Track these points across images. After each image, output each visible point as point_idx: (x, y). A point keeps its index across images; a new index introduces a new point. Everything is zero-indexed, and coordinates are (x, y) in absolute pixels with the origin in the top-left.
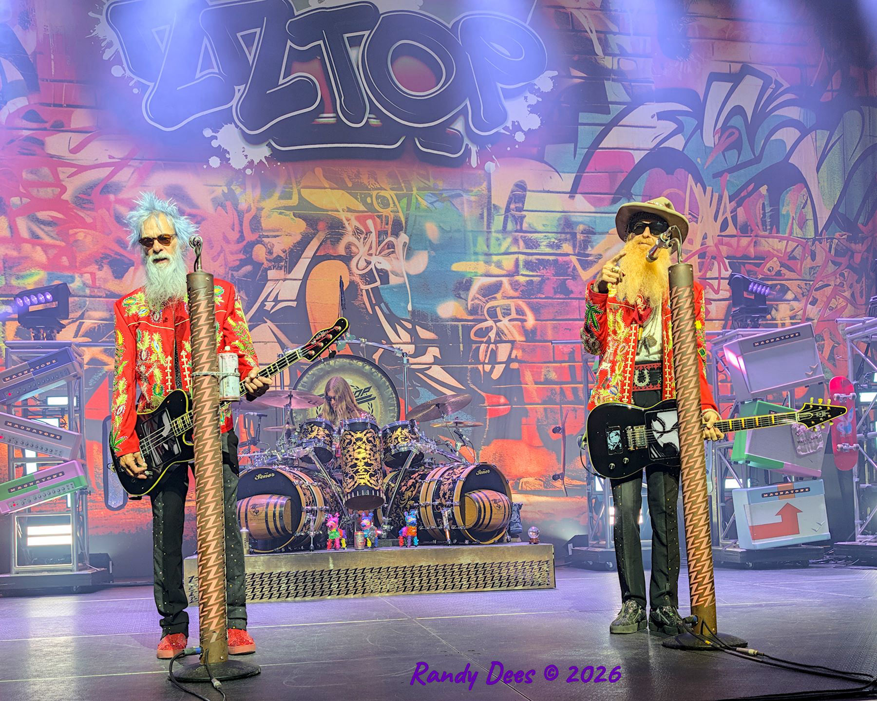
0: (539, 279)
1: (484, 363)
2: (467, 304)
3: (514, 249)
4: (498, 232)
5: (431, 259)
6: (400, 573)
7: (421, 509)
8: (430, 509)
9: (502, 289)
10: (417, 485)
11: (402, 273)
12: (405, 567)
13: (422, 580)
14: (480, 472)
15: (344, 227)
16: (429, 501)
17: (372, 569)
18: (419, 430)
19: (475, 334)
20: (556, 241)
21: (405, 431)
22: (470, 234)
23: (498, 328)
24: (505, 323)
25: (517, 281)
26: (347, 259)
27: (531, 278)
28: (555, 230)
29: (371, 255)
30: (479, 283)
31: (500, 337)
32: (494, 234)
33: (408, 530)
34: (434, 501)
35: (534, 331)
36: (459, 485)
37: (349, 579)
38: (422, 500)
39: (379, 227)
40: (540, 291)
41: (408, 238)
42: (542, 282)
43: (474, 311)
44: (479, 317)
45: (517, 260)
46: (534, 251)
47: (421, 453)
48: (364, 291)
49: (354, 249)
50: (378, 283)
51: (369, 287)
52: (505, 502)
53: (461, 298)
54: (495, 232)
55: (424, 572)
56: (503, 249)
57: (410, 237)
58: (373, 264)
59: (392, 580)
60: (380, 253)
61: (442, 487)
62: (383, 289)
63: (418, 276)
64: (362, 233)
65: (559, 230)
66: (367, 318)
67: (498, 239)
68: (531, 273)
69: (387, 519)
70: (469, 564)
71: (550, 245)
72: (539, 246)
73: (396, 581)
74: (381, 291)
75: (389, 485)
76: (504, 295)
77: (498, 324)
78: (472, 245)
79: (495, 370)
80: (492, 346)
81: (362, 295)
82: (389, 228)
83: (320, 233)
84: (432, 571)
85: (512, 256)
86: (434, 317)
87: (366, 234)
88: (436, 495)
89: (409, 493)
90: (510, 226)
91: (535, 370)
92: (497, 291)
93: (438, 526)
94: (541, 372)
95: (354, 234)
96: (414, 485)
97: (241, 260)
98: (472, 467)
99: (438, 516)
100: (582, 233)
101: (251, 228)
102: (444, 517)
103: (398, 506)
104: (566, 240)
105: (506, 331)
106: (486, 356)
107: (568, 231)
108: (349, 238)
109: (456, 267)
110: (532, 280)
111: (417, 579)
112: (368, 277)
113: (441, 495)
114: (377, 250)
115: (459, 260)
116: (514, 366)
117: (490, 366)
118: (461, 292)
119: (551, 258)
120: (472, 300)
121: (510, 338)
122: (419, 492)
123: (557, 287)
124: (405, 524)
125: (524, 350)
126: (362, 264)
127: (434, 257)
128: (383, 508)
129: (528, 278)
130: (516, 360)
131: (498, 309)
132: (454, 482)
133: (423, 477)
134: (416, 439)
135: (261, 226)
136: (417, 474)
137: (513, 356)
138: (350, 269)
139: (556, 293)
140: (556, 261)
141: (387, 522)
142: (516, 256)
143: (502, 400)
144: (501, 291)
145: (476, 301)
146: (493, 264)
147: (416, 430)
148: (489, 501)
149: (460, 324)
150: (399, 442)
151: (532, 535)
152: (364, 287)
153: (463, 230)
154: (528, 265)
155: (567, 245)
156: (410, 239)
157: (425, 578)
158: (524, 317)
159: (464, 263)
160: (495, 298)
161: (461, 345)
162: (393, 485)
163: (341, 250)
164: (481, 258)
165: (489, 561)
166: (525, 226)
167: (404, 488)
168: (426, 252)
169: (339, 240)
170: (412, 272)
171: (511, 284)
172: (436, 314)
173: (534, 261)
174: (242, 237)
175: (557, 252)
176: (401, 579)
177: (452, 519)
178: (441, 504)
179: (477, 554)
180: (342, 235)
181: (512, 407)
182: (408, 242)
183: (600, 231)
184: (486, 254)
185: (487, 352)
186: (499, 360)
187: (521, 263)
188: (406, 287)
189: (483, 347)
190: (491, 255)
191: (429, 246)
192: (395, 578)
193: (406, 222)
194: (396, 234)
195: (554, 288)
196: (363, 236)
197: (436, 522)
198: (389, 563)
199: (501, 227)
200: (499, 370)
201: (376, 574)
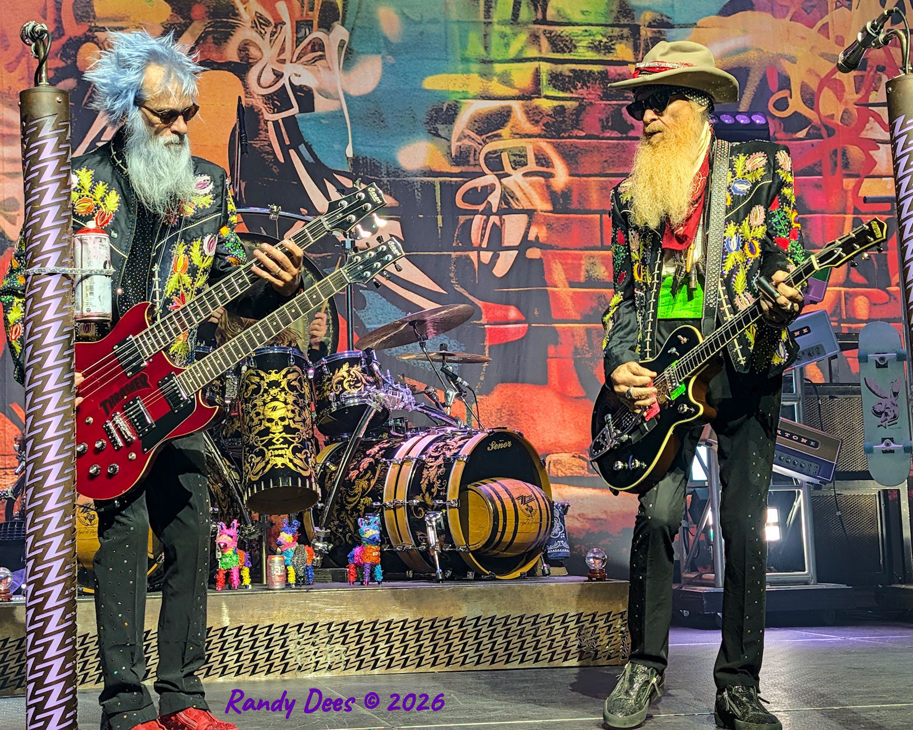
0: (575, 104)
1: (479, 249)
2: (449, 147)
3: (532, 52)
4: (503, 23)
5: (388, 70)
6: (352, 633)
7: (386, 513)
8: (402, 513)
9: (511, 120)
10: (379, 468)
11: (337, 93)
12: (361, 623)
13: (391, 647)
14: (494, 446)
15: (237, 15)
16: (402, 497)
17: (300, 626)
18: (380, 367)
19: (464, 199)
20: (605, 40)
21: (356, 370)
22: (455, 27)
23: (504, 188)
24: (516, 180)
25: (537, 108)
26: (241, 69)
27: (562, 103)
28: (602, 20)
29: (283, 62)
30: (470, 110)
31: (507, 203)
32: (496, 27)
33: (363, 552)
34: (409, 498)
35: (566, 194)
36: (458, 469)
37: (257, 644)
38: (387, 498)
39: (297, 15)
40: (576, 124)
41: (347, 33)
42: (581, 109)
43: (462, 158)
44: (471, 169)
45: (537, 72)
46: (566, 56)
47: (385, 409)
48: (270, 124)
49: (253, 51)
50: (295, 110)
51: (279, 117)
52: (541, 500)
53: (439, 136)
54: (499, 23)
55: (396, 632)
56: (512, 53)
57: (352, 31)
58: (286, 77)
59: (338, 647)
60: (299, 58)
61: (425, 472)
62: (303, 120)
63: (365, 98)
64: (267, 23)
65: (610, 22)
66: (275, 170)
67: (503, 36)
68: (561, 94)
69: (322, 532)
70: (479, 618)
71: (595, 47)
72: (575, 47)
73: (344, 648)
74: (300, 124)
75: (325, 467)
76: (515, 130)
77: (503, 180)
78: (458, 45)
79: (499, 261)
80: (494, 219)
81: (267, 131)
82: (315, 16)
83: (195, 24)
84: (411, 631)
85: (528, 64)
86: (392, 169)
87: (276, 27)
88: (414, 488)
89: (363, 483)
90: (525, 13)
91: (570, 261)
92: (502, 125)
93: (418, 544)
94: (580, 265)
95: (254, 26)
96: (372, 468)
97: (57, 69)
98: (480, 436)
99: (418, 526)
100: (650, 26)
101: (76, 15)
102: (429, 529)
103: (343, 507)
104: (622, 37)
105: (518, 194)
106: (483, 235)
107: (626, 22)
108: (245, 33)
109: (432, 83)
110: (562, 106)
111: (382, 645)
112: (279, 100)
113: (424, 487)
114: (293, 54)
115: (436, 71)
116: (534, 253)
117: (491, 253)
118: (439, 126)
119: (596, 68)
120: (459, 140)
121: (526, 205)
122: (381, 481)
123: (607, 118)
124: (357, 541)
125: (550, 227)
126: (268, 77)
127: (393, 65)
128: (315, 509)
129: (556, 103)
130: (536, 243)
131: (505, 156)
132: (448, 464)
133: (390, 453)
134: (376, 382)
135: (93, 11)
136: (376, 448)
137: (531, 237)
138: (245, 86)
139: (604, 128)
140: (604, 76)
141: (322, 536)
142: (536, 64)
143: (513, 313)
144: (510, 125)
145: (467, 142)
146: (495, 78)
147: (376, 367)
148: (513, 500)
149: (437, 180)
150: (344, 390)
151: (594, 563)
152: (270, 117)
153: (442, 20)
154: (556, 80)
155: (623, 46)
156: (351, 34)
157: (397, 644)
158: (550, 170)
159: (445, 76)
160: (499, 136)
161: (440, 217)
162: (333, 468)
163: (231, 53)
164: (475, 67)
165: (515, 613)
166: (551, 14)
167: (353, 474)
168: (379, 57)
169: (226, 37)
170: (354, 92)
171: (527, 113)
172: (395, 162)
173: (568, 73)
174: (59, 30)
175: (605, 58)
176: (353, 646)
177: (444, 532)
178: (423, 505)
179: (493, 599)
180: (233, 27)
181: (529, 326)
182: (347, 41)
183: (681, 22)
184: (484, 62)
185: (484, 228)
186: (506, 243)
187: (544, 78)
188: (343, 117)
189: (478, 220)
190: (491, 62)
191: (386, 47)
192: (343, 643)
193: (345, 6)
194: (326, 25)
195: (601, 120)
196: (269, 30)
197: (415, 537)
198: (332, 614)
199: (508, 15)
200: (505, 262)
201: (307, 635)
